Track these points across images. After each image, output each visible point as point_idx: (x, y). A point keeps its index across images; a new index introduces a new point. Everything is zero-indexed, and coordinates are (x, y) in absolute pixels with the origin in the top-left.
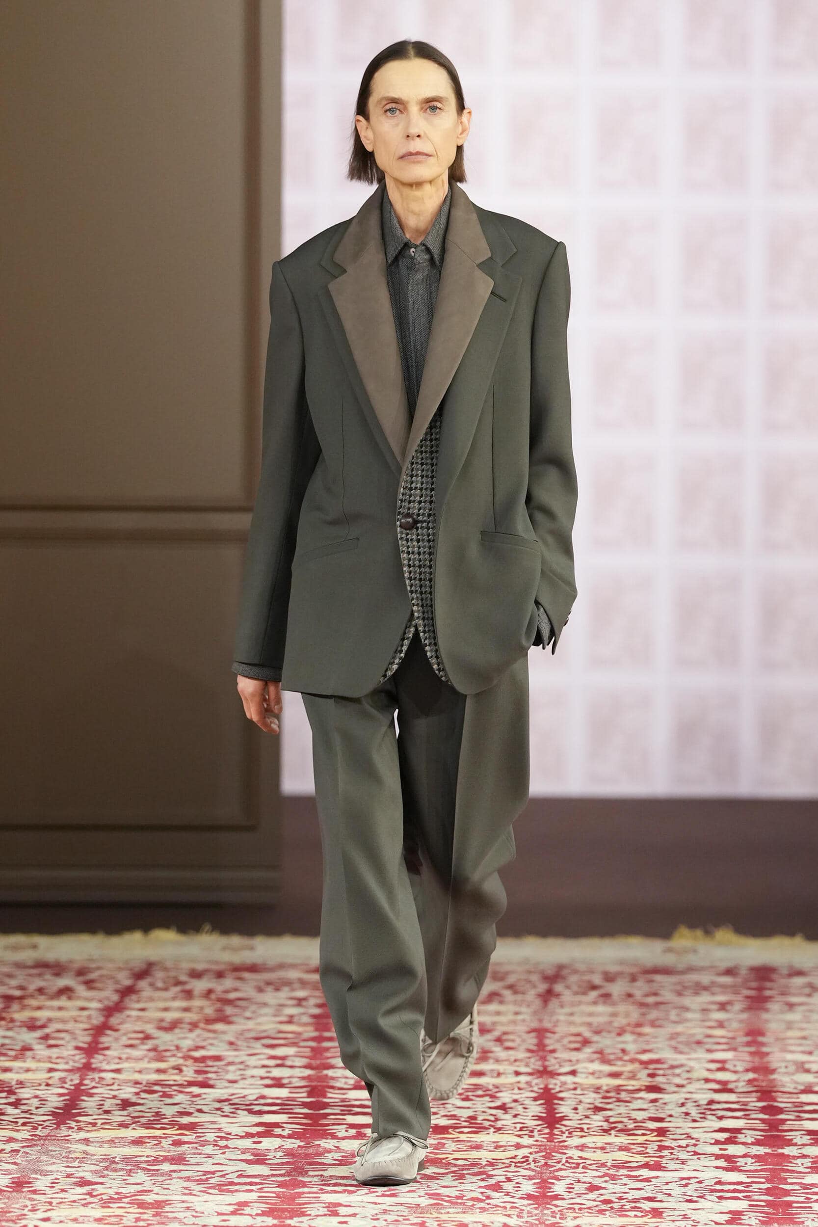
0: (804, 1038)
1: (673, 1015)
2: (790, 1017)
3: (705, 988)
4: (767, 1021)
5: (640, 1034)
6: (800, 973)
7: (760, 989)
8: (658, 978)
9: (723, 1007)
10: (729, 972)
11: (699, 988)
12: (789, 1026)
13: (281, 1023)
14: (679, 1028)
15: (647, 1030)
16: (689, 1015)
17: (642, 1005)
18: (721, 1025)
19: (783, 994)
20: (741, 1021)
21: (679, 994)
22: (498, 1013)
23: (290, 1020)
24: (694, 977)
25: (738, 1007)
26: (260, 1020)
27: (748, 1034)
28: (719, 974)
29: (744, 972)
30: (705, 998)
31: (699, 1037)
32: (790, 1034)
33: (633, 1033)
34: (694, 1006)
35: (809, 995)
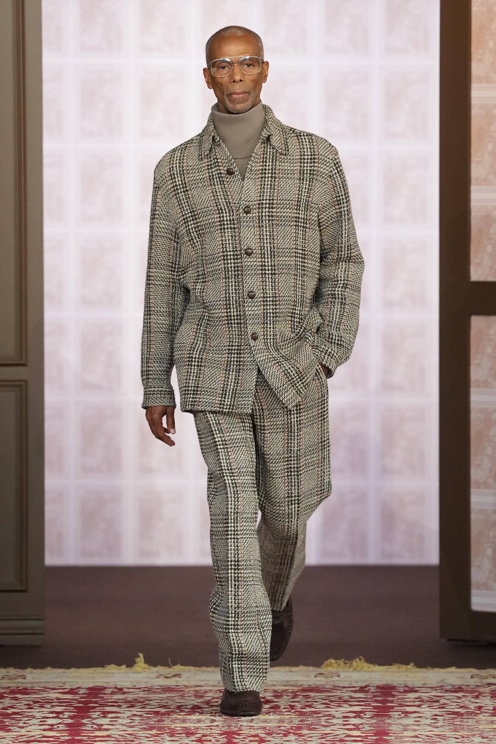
0: (416, 737)
1: (323, 721)
2: (405, 721)
3: (346, 701)
4: (390, 724)
5: (300, 735)
6: (413, 690)
7: (384, 702)
8: (312, 694)
9: (358, 715)
10: (362, 689)
11: (341, 701)
12: (406, 728)
13: (44, 730)
14: (328, 730)
15: (305, 732)
16: (335, 721)
17: (301, 714)
18: (357, 727)
19: (401, 705)
20: (371, 725)
21: (328, 706)
22: (199, 721)
23: (51, 728)
24: (338, 693)
25: (368, 715)
26: (29, 728)
27: (376, 734)
28: (355, 692)
29: (373, 689)
30: (346, 708)
31: (342, 736)
32: (406, 733)
33: (294, 734)
34: (337, 715)
35: (419, 706)
